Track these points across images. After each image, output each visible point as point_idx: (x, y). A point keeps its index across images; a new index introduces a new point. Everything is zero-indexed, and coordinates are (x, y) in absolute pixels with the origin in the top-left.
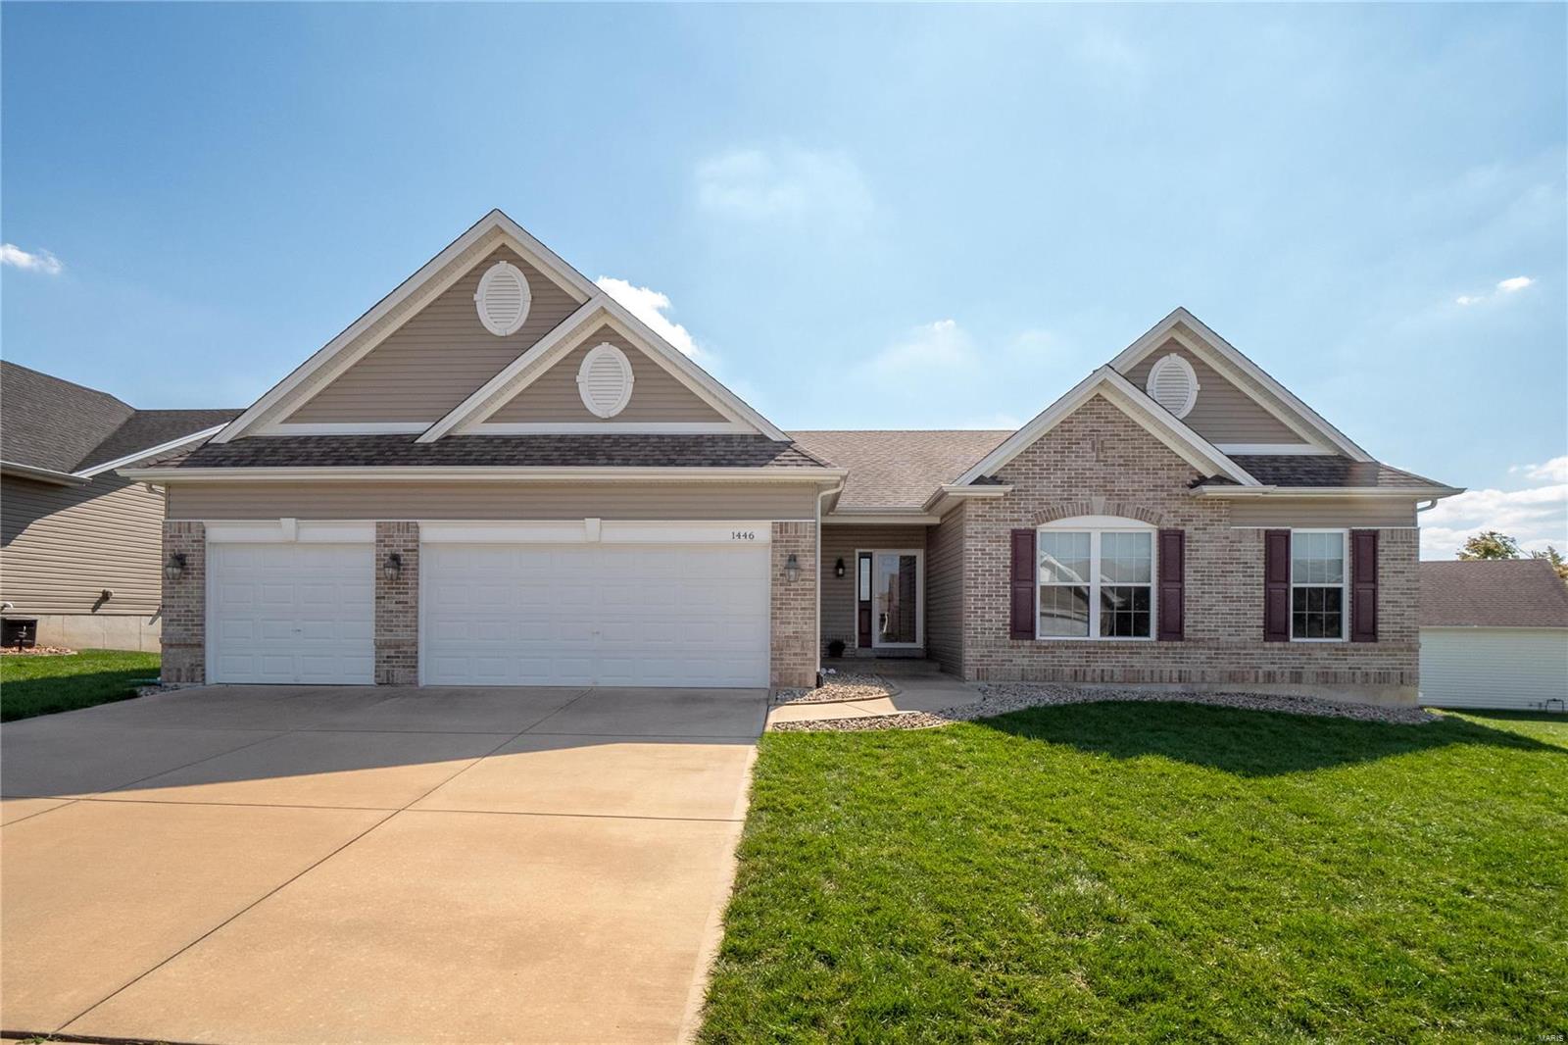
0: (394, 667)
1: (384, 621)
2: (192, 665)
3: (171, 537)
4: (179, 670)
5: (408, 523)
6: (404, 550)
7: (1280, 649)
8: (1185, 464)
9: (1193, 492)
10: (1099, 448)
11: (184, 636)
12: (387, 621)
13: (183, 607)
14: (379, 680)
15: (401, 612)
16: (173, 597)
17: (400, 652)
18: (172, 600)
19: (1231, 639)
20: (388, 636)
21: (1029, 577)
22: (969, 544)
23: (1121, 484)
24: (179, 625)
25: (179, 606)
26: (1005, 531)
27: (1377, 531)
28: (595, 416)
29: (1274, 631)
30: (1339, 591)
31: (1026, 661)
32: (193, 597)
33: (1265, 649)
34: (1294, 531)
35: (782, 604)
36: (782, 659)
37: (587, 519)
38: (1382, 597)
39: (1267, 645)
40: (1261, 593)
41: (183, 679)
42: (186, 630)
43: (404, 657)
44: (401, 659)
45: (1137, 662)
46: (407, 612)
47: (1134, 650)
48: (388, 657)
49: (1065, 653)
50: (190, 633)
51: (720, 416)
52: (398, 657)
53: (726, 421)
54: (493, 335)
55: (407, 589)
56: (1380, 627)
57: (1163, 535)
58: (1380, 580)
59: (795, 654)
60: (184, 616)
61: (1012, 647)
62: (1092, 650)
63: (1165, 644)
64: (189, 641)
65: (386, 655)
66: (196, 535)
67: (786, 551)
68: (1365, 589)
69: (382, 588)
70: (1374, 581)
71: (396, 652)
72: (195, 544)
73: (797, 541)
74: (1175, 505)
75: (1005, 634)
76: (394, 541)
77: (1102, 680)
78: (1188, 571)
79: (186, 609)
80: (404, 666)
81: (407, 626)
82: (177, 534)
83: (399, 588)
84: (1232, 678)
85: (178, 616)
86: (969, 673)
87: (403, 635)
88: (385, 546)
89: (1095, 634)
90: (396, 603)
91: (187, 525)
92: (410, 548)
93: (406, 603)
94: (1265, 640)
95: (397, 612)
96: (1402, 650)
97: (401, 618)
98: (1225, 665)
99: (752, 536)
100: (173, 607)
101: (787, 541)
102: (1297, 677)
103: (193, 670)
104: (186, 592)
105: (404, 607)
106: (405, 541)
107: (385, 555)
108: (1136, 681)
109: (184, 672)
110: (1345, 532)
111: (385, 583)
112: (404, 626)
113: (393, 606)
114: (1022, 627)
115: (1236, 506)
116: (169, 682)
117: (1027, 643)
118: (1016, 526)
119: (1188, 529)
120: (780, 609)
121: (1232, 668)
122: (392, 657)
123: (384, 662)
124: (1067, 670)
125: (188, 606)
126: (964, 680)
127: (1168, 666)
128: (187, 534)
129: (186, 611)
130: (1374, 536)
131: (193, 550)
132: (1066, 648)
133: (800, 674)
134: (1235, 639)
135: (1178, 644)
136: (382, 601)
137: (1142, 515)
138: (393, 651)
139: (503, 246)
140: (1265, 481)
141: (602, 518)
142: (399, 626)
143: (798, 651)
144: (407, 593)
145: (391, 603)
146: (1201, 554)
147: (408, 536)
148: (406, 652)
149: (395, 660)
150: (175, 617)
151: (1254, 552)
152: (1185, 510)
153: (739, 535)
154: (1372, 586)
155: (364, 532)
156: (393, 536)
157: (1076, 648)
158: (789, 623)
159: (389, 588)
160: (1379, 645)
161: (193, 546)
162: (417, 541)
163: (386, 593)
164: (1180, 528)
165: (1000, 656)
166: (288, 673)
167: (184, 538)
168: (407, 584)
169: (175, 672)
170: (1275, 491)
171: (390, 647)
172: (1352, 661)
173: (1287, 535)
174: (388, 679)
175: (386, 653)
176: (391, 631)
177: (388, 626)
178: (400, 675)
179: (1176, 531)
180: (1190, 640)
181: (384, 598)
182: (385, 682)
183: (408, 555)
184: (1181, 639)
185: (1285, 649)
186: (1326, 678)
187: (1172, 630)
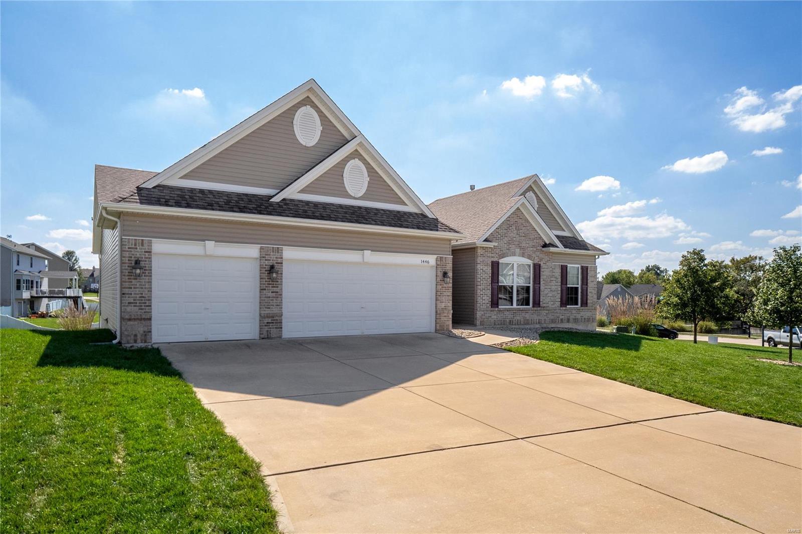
0: (271, 328)
1: (265, 302)
2: (144, 332)
3: (129, 248)
4: (136, 335)
5: (278, 248)
6: (276, 263)
7: (564, 310)
8: (541, 238)
9: (544, 249)
10: (518, 229)
11: (139, 313)
12: (267, 303)
13: (138, 294)
14: (262, 336)
15: (274, 297)
16: (131, 288)
17: (274, 320)
18: (130, 290)
19: (552, 306)
20: (268, 311)
21: (497, 281)
22: (479, 267)
23: (523, 245)
24: (134, 306)
25: (135, 294)
26: (489, 261)
27: (587, 267)
28: (351, 196)
29: (563, 304)
30: (577, 288)
31: (495, 317)
32: (145, 288)
33: (561, 310)
34: (568, 265)
35: (441, 294)
36: (440, 319)
37: (365, 251)
38: (589, 290)
39: (562, 308)
40: (560, 289)
41: (139, 341)
42: (140, 309)
43: (276, 323)
44: (274, 324)
45: (528, 316)
46: (278, 297)
47: (526, 311)
48: (267, 323)
49: (507, 313)
50: (143, 311)
51: (404, 202)
52: (273, 323)
53: (406, 205)
54: (302, 145)
55: (278, 284)
56: (589, 301)
57: (535, 265)
58: (589, 285)
59: (445, 316)
60: (139, 300)
61: (491, 311)
62: (515, 312)
63: (535, 309)
64: (144, 317)
65: (266, 322)
66: (146, 247)
67: (442, 270)
68: (585, 287)
69: (264, 284)
70: (587, 285)
71: (272, 320)
72: (147, 254)
73: (446, 265)
74: (538, 253)
75: (489, 305)
76: (271, 258)
77: (518, 324)
78: (541, 280)
79: (140, 295)
80: (276, 328)
81: (278, 305)
82: (133, 246)
83: (273, 284)
84: (553, 321)
85: (134, 300)
86: (478, 323)
87: (275, 310)
88: (266, 260)
89: (515, 306)
90: (272, 292)
91: (140, 241)
92: (279, 262)
93: (277, 292)
94: (561, 307)
95: (272, 297)
96: (592, 309)
97: (275, 301)
98: (551, 317)
99: (428, 262)
100: (131, 294)
101: (443, 265)
102: (568, 321)
103: (146, 335)
104: (140, 285)
105: (276, 295)
106: (276, 258)
107: (266, 265)
108: (528, 324)
109: (139, 337)
110: (579, 266)
111: (266, 281)
112: (276, 306)
113: (270, 294)
114: (495, 303)
115: (554, 255)
116: (128, 343)
117: (496, 309)
118: (493, 260)
119: (542, 264)
120: (440, 296)
121: (552, 317)
122: (270, 323)
123: (266, 326)
124: (508, 320)
125: (142, 294)
126: (475, 325)
127: (536, 318)
128: (141, 247)
129: (141, 297)
130: (587, 268)
131: (146, 258)
132: (508, 311)
133: (447, 325)
134: (553, 306)
135: (539, 309)
136: (264, 291)
137: (529, 257)
138: (270, 319)
139: (308, 97)
140: (566, 247)
141: (372, 251)
142: (273, 305)
143: (446, 315)
144: (278, 287)
145: (269, 292)
146: (545, 273)
147: (278, 255)
148: (277, 320)
149: (271, 324)
150: (132, 301)
151: (558, 273)
152: (541, 256)
153: (424, 261)
154: (586, 286)
155: (253, 251)
156: (270, 255)
157: (510, 311)
158: (443, 302)
159: (268, 284)
160: (588, 308)
161: (145, 255)
162: (282, 258)
163: (266, 287)
164: (540, 263)
165: (488, 315)
166: (175, 336)
167: (138, 250)
168: (278, 282)
169: (132, 337)
170: (568, 251)
171: (268, 317)
172: (582, 314)
173: (566, 267)
174: (268, 335)
175: (266, 320)
176: (269, 308)
177: (268, 305)
178: (274, 333)
179: (538, 264)
180: (542, 307)
181: (265, 289)
182: (266, 337)
183: (278, 266)
184: (540, 307)
185: (566, 310)
186: (576, 320)
187: (537, 303)
